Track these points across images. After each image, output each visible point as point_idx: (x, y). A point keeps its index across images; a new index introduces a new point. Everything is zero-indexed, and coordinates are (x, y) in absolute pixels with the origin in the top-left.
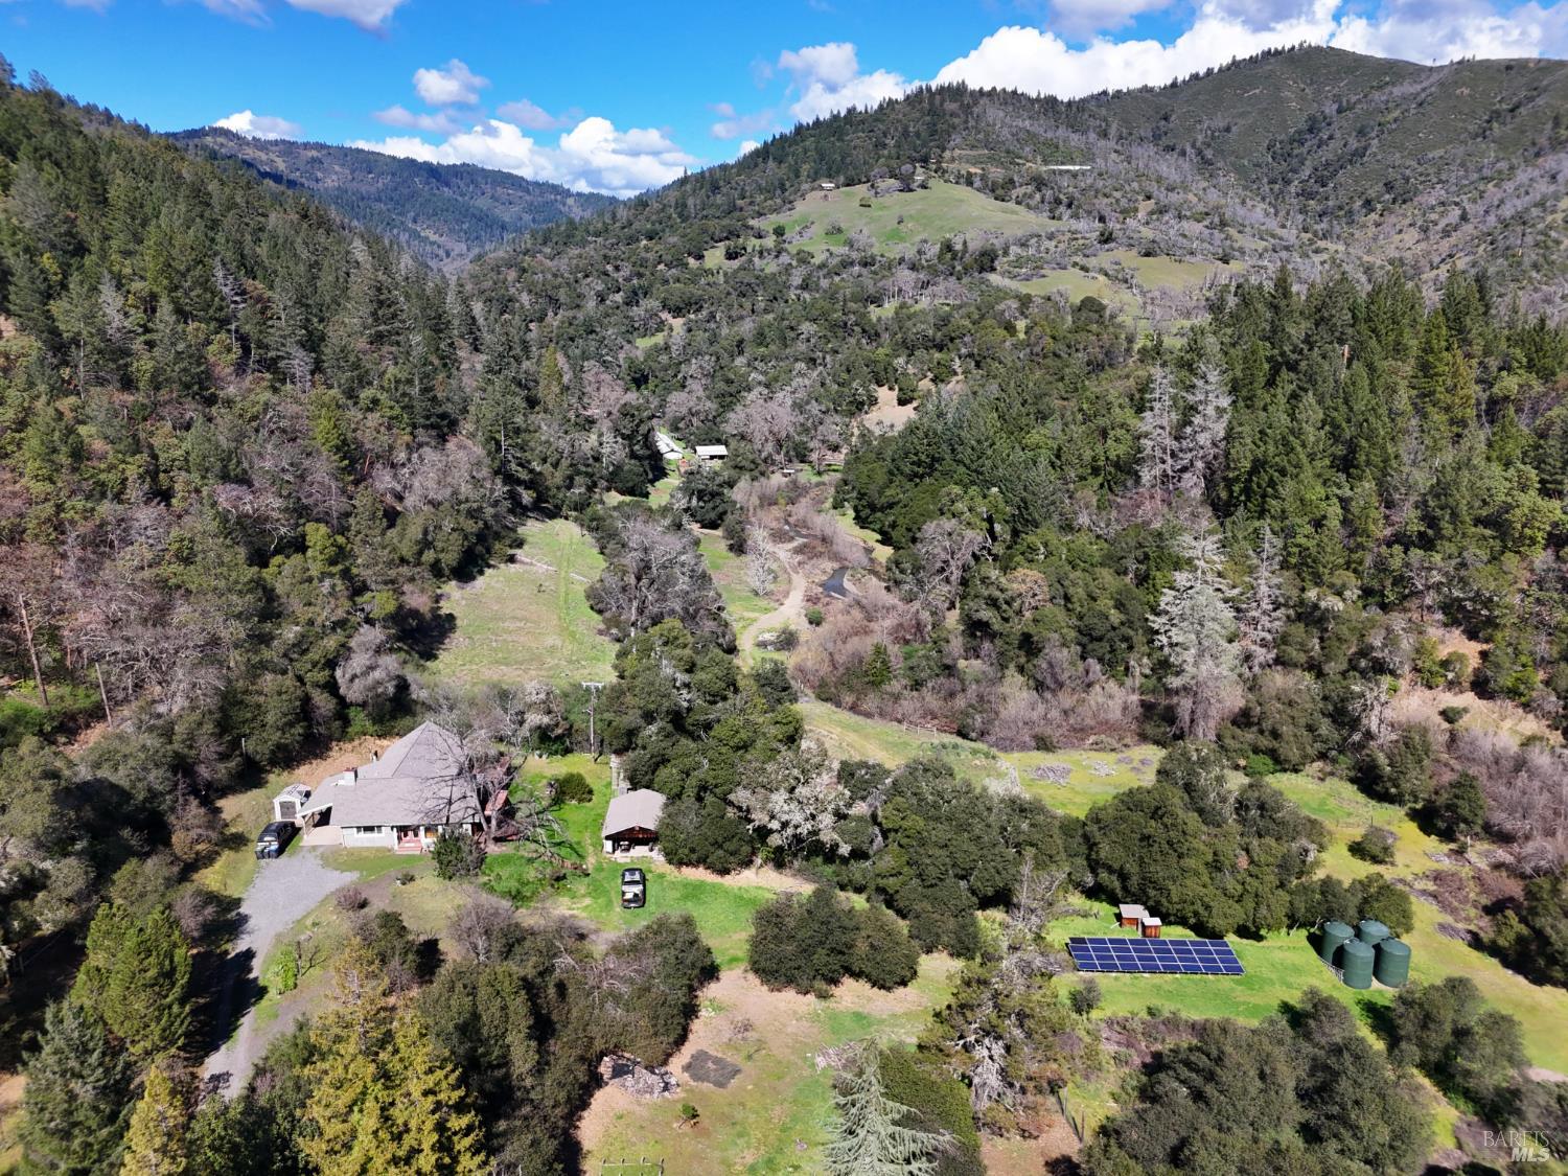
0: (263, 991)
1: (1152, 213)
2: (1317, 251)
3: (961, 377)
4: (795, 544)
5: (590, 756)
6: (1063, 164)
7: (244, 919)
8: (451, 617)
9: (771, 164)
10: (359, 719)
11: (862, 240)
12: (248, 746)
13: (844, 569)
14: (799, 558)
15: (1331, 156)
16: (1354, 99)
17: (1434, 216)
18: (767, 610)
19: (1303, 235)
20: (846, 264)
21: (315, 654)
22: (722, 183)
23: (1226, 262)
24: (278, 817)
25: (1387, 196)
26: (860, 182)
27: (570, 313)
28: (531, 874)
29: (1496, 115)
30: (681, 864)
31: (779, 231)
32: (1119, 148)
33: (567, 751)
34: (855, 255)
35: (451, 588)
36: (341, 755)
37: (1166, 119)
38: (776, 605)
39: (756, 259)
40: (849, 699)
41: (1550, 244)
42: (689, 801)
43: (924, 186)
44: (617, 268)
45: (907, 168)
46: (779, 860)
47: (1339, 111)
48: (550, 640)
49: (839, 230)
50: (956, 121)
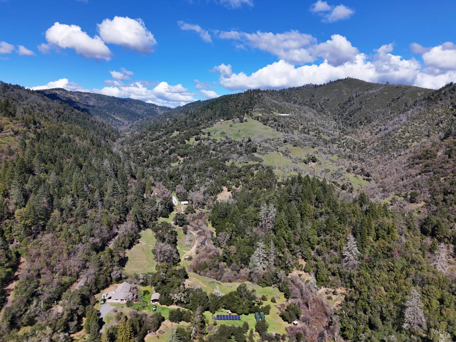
0: (105, 323)
1: (302, 129)
2: (342, 139)
3: (241, 186)
4: (197, 232)
5: (150, 286)
6: (283, 113)
7: (100, 313)
8: (127, 257)
9: (209, 110)
10: (114, 281)
11: (229, 137)
12: (98, 287)
13: (206, 238)
14: (198, 236)
15: (353, 109)
16: (360, 93)
17: (375, 128)
18: (188, 250)
19: (341, 134)
20: (225, 143)
21: (108, 271)
22: (196, 115)
23: (314, 148)
24: (103, 298)
25: (365, 121)
26: (230, 119)
27: (155, 157)
28: (140, 306)
29: (393, 100)
30: (162, 305)
31: (209, 134)
32: (298, 107)
33: (146, 286)
34: (227, 141)
35: (127, 251)
36: (111, 287)
37: (313, 96)
38: (190, 248)
39: (203, 141)
40: (198, 272)
41: (395, 141)
42: (163, 295)
43: (246, 121)
44: (167, 143)
45: (242, 116)
46: (177, 304)
47: (356, 96)
48: (145, 262)
49: (224, 133)
50: (256, 100)
